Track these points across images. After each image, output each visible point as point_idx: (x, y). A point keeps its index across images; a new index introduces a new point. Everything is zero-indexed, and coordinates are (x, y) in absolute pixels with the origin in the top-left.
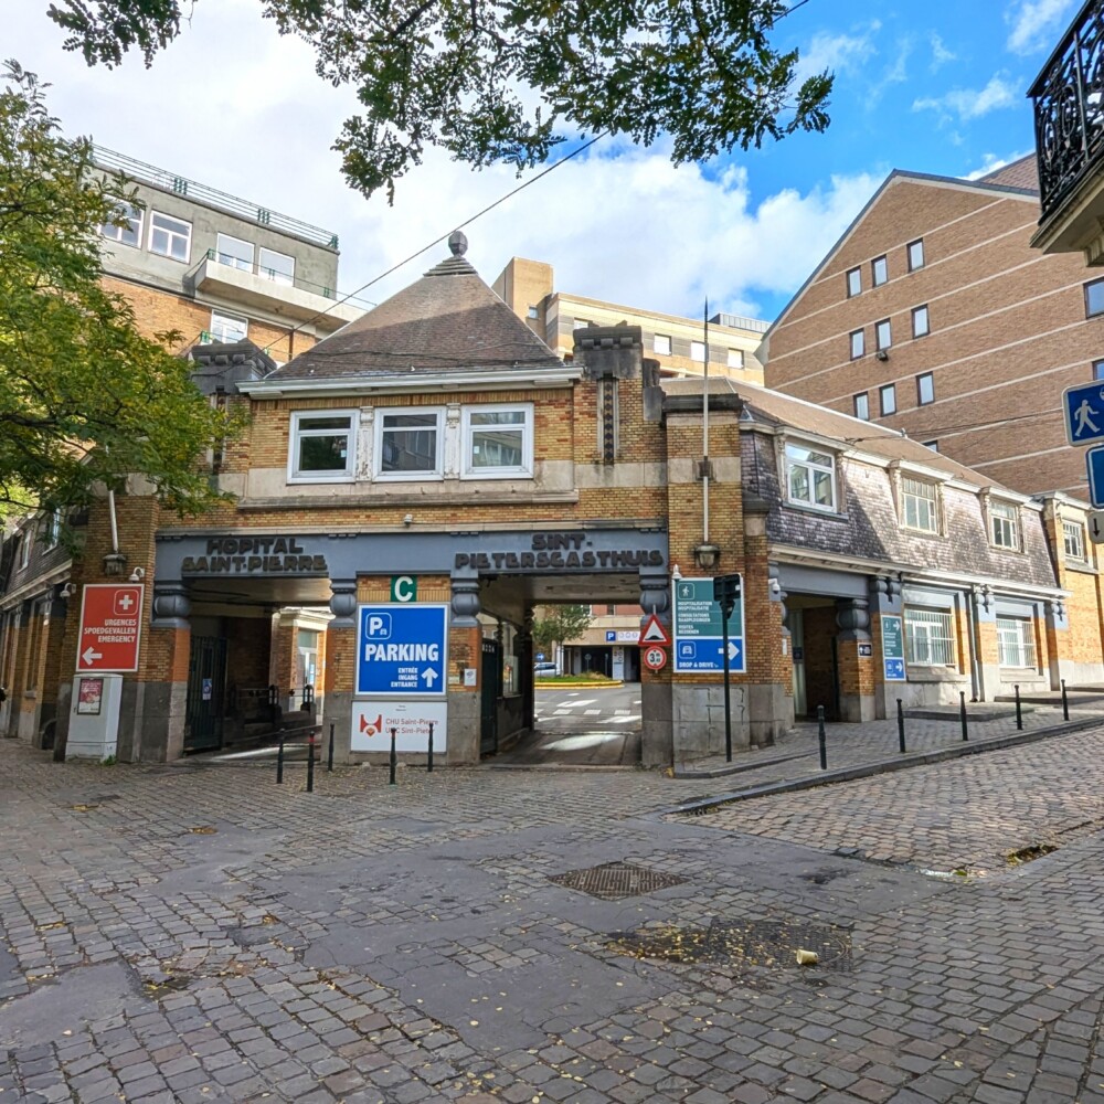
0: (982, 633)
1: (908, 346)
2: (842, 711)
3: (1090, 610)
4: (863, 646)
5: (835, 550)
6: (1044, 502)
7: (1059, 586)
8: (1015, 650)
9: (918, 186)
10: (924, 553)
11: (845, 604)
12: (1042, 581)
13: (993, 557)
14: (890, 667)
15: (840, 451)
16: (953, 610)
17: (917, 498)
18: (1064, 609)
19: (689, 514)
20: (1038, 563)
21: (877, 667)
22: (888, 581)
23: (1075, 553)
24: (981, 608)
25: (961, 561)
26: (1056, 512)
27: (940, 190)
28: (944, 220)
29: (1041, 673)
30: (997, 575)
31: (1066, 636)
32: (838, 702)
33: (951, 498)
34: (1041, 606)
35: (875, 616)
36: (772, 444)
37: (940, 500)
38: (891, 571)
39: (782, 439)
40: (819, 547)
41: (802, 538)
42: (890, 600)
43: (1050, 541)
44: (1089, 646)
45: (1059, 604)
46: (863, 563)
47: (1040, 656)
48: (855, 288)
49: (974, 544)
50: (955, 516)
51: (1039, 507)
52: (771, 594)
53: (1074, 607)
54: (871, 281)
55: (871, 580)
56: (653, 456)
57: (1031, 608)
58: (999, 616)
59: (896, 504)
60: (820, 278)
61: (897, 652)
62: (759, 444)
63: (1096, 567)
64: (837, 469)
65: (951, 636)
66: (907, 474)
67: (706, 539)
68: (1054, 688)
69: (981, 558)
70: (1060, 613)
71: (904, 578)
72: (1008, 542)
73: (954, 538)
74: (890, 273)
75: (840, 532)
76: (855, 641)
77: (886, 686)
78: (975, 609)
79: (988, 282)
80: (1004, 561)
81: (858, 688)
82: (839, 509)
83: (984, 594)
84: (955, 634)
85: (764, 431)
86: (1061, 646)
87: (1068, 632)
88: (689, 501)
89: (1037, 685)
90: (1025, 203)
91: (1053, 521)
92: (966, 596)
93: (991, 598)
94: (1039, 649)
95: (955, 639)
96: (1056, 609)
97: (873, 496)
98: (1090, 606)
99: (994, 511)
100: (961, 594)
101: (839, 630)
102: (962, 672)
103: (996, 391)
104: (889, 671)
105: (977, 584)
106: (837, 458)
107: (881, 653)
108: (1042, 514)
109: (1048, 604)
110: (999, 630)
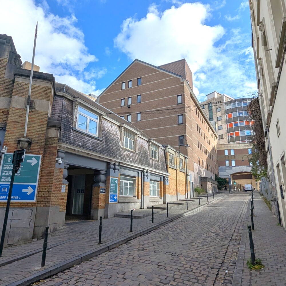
0: (145, 185)
1: (135, 105)
2: (91, 215)
3: (174, 180)
4: (102, 189)
5: (94, 150)
6: (165, 147)
7: (167, 172)
8: (155, 191)
9: (141, 64)
10: (129, 157)
11: (97, 172)
12: (163, 170)
13: (150, 161)
14: (112, 197)
15: (102, 115)
16: (137, 177)
17: (129, 138)
18: (168, 179)
19: (18, 122)
20: (162, 165)
21: (107, 198)
22: (114, 165)
23: (172, 163)
24: (145, 177)
25: (141, 161)
26: (168, 150)
27: (146, 66)
28: (147, 74)
29: (161, 199)
30: (151, 167)
31: (168, 187)
32: (90, 212)
33: (139, 140)
34: (162, 177)
35: (108, 178)
36: (72, 104)
37: (136, 140)
38: (116, 161)
39: (77, 103)
40: (88, 148)
41: (80, 144)
42: (115, 172)
43: (166, 158)
44: (173, 190)
45: (167, 177)
46: (105, 157)
47: (161, 193)
48: (124, 88)
49: (145, 156)
50: (140, 147)
51: (164, 149)
52: (57, 164)
53: (171, 178)
54: (128, 86)
55: (108, 164)
56: (6, 94)
57: (160, 178)
58: (151, 180)
59: (121, 138)
60: (115, 83)
61: (115, 192)
62: (65, 102)
63: (176, 168)
64: (100, 121)
65: (136, 186)
66: (126, 129)
67: (25, 135)
68: (164, 203)
69: (147, 161)
70: (167, 180)
71: (121, 164)
72: (155, 158)
73: (139, 154)
74: (133, 85)
75: (98, 144)
76: (99, 187)
77: (109, 205)
78: (144, 177)
79: (156, 91)
80: (153, 163)
81: (98, 206)
82: (99, 136)
83: (147, 172)
84: (137, 185)
85: (69, 98)
86: (167, 190)
87: (169, 186)
88: (20, 117)
89: (160, 202)
90: (165, 73)
91: (167, 153)
92: (141, 173)
93: (149, 174)
94: (161, 191)
95: (137, 187)
96: (166, 179)
97: (113, 134)
98: (174, 178)
99: (152, 147)
100: (140, 172)
101: (94, 182)
102: (138, 199)
103: (156, 120)
104: (111, 199)
105: (145, 169)
106: (100, 117)
107: (109, 192)
108: (164, 151)
109: (164, 177)
110: (150, 185)
